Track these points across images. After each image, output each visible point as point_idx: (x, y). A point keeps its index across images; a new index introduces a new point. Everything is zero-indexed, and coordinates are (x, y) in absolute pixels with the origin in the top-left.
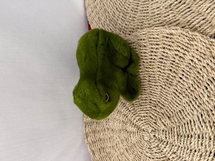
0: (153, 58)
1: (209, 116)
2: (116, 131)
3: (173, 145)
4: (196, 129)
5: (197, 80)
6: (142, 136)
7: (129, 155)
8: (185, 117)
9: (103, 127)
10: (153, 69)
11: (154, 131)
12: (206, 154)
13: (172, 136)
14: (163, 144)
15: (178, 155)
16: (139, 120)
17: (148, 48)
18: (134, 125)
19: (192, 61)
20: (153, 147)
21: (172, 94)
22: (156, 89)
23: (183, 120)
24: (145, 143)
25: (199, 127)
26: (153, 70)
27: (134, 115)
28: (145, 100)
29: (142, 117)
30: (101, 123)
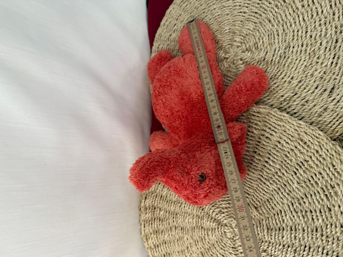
1: (300, 204)
2: (188, 230)
3: (263, 241)
4: (288, 221)
5: (285, 165)
6: (223, 233)
8: (274, 207)
12: (300, 249)
13: (261, 230)
15: (269, 253)
16: (219, 212)
18: (213, 220)
19: (279, 143)
20: (238, 246)
21: (257, 180)
23: (272, 210)
24: (227, 241)
25: (291, 218)
27: (213, 206)
29: (223, 208)
30: (165, 219)
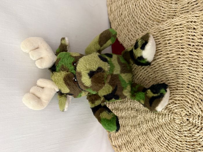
2: (142, 112)
6: (172, 118)
9: (127, 106)
10: (199, 53)
11: (188, 115)
14: (196, 129)
16: (171, 103)
17: (198, 31)
20: (184, 131)
22: (197, 74)
24: (175, 125)
28: (182, 84)
29: (176, 100)
30: (125, 102)
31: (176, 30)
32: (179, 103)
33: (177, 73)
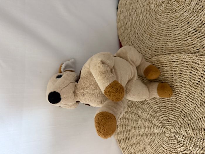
0: (201, 82)
2: (142, 119)
3: (187, 149)
6: (164, 131)
7: (147, 139)
9: (132, 110)
11: (175, 133)
13: (189, 143)
14: (179, 144)
16: (166, 120)
17: (199, 72)
18: (160, 122)
20: (170, 143)
21: (203, 114)
22: (192, 104)
24: (165, 137)
26: (196, 90)
27: (163, 115)
28: (178, 108)
29: (170, 119)
30: (131, 107)
31: (182, 65)
32: (171, 122)
33: (177, 98)
